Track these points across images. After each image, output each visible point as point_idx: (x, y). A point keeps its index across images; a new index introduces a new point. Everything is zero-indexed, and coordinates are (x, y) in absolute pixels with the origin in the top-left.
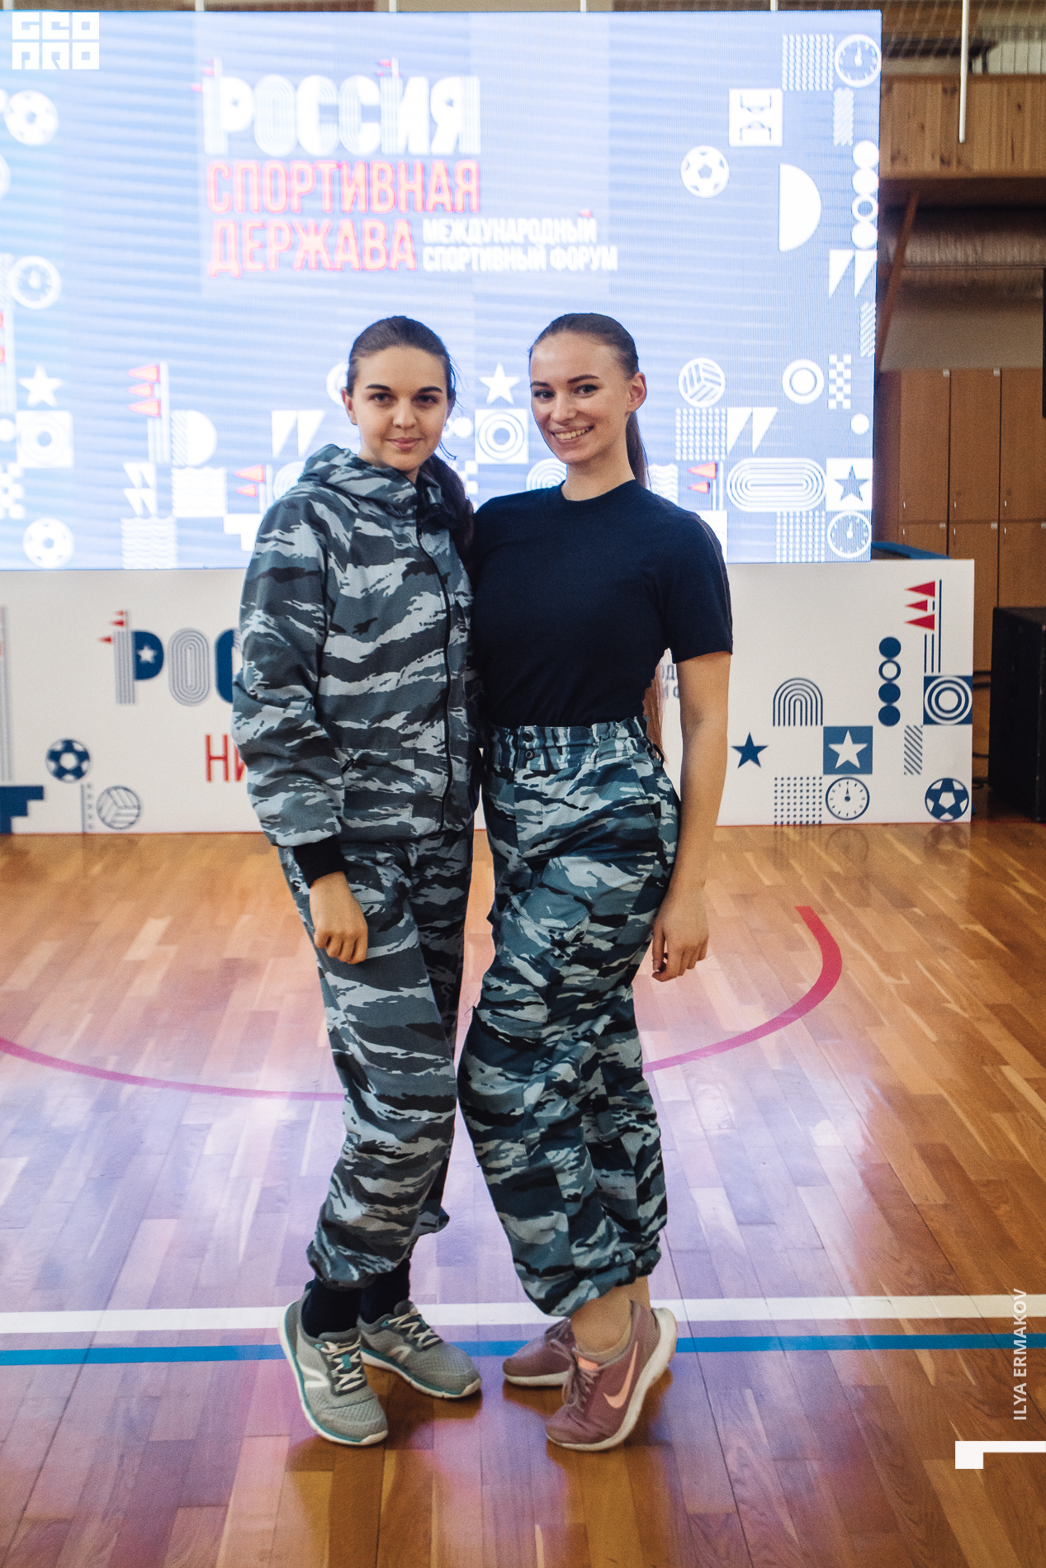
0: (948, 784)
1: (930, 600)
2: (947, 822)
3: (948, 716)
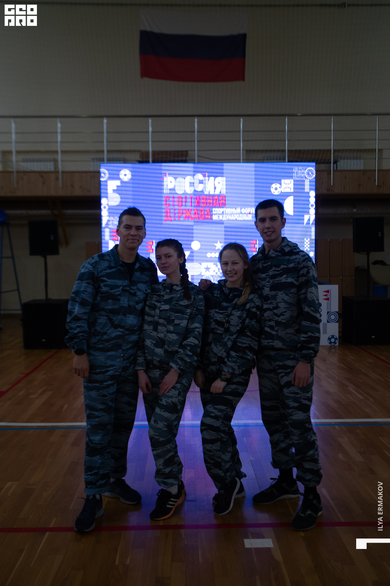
0: (333, 336)
1: (328, 294)
2: (333, 345)
3: (333, 321)
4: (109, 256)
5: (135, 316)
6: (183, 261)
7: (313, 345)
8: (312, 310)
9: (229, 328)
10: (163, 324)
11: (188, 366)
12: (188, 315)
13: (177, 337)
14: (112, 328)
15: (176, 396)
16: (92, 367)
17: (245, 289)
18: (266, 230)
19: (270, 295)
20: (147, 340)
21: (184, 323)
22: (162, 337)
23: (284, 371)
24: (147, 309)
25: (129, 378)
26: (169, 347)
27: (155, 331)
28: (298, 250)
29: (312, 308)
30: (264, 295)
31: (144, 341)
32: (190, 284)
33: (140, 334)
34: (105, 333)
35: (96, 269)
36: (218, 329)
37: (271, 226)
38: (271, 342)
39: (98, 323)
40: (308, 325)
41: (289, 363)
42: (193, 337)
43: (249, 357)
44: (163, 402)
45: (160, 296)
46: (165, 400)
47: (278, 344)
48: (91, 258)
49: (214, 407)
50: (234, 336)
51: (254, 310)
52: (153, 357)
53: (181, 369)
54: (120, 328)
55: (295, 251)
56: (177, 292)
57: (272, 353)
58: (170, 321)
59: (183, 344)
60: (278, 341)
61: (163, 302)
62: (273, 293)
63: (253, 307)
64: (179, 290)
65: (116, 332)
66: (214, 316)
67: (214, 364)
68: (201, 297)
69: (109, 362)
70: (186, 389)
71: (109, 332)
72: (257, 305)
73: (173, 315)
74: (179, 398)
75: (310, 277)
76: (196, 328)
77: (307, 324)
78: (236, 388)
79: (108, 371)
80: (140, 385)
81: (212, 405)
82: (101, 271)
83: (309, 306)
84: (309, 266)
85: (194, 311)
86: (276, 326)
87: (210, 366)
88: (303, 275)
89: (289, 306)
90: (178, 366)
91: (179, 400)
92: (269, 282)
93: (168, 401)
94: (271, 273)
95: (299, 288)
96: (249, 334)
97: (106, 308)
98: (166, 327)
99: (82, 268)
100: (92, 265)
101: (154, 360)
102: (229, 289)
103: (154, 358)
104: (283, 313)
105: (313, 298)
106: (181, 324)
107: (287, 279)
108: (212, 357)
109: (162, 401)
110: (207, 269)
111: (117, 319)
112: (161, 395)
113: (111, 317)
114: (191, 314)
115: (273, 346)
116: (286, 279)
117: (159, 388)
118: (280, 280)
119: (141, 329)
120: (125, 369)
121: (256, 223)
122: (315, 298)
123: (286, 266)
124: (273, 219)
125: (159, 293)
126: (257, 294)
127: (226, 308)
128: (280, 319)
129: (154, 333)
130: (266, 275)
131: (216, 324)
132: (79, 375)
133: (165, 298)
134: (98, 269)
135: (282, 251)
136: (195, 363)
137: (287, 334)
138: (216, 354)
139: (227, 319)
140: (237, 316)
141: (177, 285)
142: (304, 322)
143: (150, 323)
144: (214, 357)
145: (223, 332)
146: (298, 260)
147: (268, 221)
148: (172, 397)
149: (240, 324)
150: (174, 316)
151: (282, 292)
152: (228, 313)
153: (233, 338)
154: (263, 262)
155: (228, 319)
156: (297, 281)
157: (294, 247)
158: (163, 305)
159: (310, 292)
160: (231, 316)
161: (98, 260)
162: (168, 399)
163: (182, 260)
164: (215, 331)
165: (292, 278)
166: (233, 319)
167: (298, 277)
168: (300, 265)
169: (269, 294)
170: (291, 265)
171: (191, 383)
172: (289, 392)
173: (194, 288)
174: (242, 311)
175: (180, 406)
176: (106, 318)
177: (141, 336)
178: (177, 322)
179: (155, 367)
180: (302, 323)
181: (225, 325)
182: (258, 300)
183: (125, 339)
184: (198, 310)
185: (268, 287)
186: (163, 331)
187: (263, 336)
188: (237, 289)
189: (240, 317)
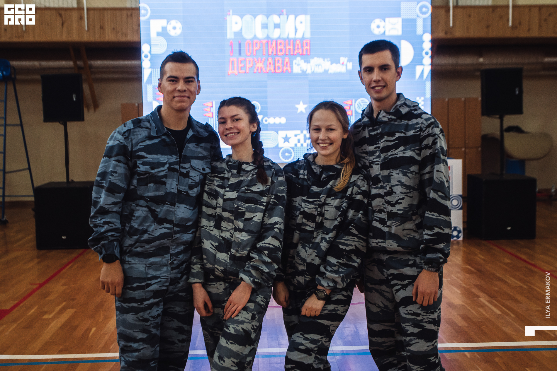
0: (455, 229)
3: (455, 207)
4: (149, 122)
5: (188, 207)
6: (256, 128)
7: (442, 246)
8: (440, 196)
9: (322, 223)
10: (229, 218)
11: (265, 278)
12: (263, 206)
13: (249, 237)
14: (155, 223)
15: (248, 321)
16: (127, 280)
17: (344, 168)
18: (373, 84)
19: (382, 176)
20: (205, 241)
21: (258, 217)
22: (228, 237)
23: (400, 282)
24: (205, 197)
25: (180, 294)
26: (237, 251)
27: (217, 228)
28: (419, 112)
29: (440, 194)
30: (373, 175)
31: (201, 242)
32: (265, 162)
33: (195, 232)
34: (145, 231)
35: (130, 140)
36: (307, 225)
37: (380, 79)
38: (382, 242)
39: (134, 216)
40: (434, 217)
41: (408, 271)
42: (272, 237)
43: (356, 264)
44: (230, 331)
45: (223, 178)
46: (233, 327)
47: (391, 245)
48: (123, 125)
49: (304, 336)
50: (331, 235)
51: (359, 197)
52: (214, 265)
53: (257, 282)
54: (167, 223)
55: (415, 112)
56: (248, 174)
57: (385, 257)
58: (238, 215)
59: (258, 246)
60: (391, 241)
61: (227, 187)
62: (386, 173)
63: (359, 193)
64: (251, 171)
65: (160, 229)
66: (301, 206)
67: (302, 273)
68: (281, 179)
69: (152, 273)
70: (262, 310)
71: (151, 229)
72: (363, 191)
73: (243, 207)
74: (252, 323)
75: (437, 149)
76: (276, 223)
77: (433, 215)
78: (335, 308)
79: (150, 285)
80: (195, 305)
81: (300, 334)
82: (137, 144)
83: (436, 191)
84: (435, 134)
85: (272, 200)
86: (388, 219)
87: (297, 277)
88: (427, 147)
89: (408, 191)
90: (252, 279)
91: (253, 325)
92: (379, 157)
93: (238, 328)
94: (381, 144)
95: (422, 164)
96: (354, 231)
97: (146, 195)
98: (232, 222)
99: (111, 139)
100: (123, 134)
101: (216, 270)
102: (320, 167)
103: (216, 266)
104: (400, 201)
105: (441, 180)
106: (254, 219)
107: (405, 153)
108: (298, 264)
109: (228, 329)
110: (286, 139)
111: (162, 210)
112: (227, 319)
113: (153, 208)
114: (268, 203)
115: (384, 247)
116: (403, 153)
117: (223, 308)
118: (395, 154)
119: (197, 224)
120: (174, 281)
121: (360, 73)
122: (445, 180)
123: (402, 135)
124: (384, 68)
125: (222, 175)
126: (362, 174)
127: (317, 195)
128: (395, 210)
129: (216, 232)
130: (375, 148)
131: (304, 218)
132: (108, 291)
133: (230, 183)
134: (132, 140)
135: (397, 113)
136: (274, 273)
137: (404, 230)
138: (304, 260)
139: (319, 210)
140: (333, 206)
141: (247, 163)
142: (428, 212)
143: (209, 217)
144: (301, 264)
145: (315, 229)
146: (419, 126)
147: (376, 70)
148: (242, 322)
149: (338, 217)
150: (245, 208)
151: (398, 171)
152: (321, 202)
153: (329, 238)
154: (370, 128)
155: (322, 210)
156: (419, 155)
157: (414, 106)
158: (228, 192)
159: (438, 171)
160: (326, 206)
161: (132, 127)
162: (237, 326)
163: (254, 127)
164: (302, 227)
165: (412, 151)
166: (328, 211)
167: (420, 150)
168: (424, 132)
169: (379, 174)
170: (411, 133)
171: (268, 300)
172: (406, 312)
173: (272, 167)
174: (342, 198)
175: (255, 334)
176: (146, 209)
177: (197, 235)
178: (248, 215)
179: (218, 279)
180: (426, 215)
181: (317, 219)
182: (363, 182)
183: (173, 239)
184: (277, 197)
185: (378, 164)
186: (229, 228)
187: (371, 234)
188: (332, 167)
189: (338, 208)
